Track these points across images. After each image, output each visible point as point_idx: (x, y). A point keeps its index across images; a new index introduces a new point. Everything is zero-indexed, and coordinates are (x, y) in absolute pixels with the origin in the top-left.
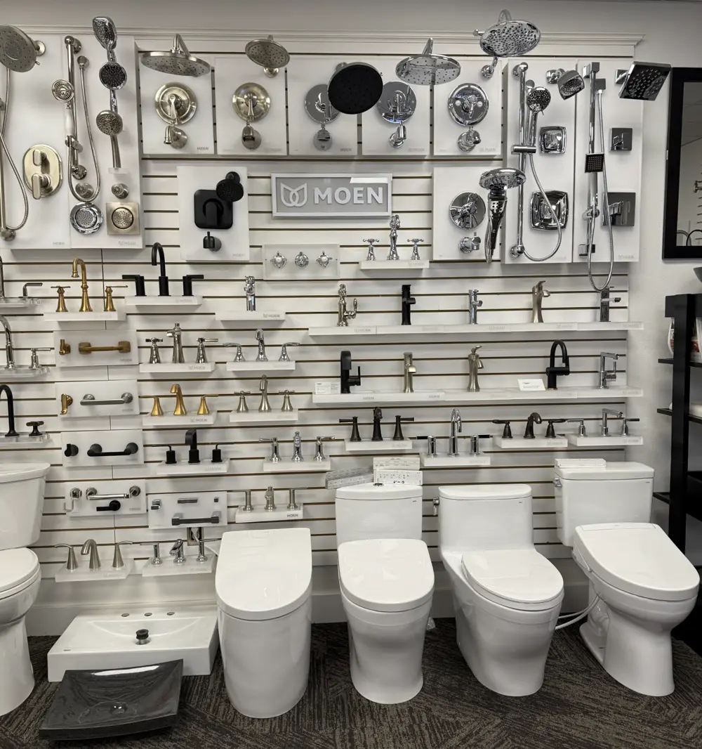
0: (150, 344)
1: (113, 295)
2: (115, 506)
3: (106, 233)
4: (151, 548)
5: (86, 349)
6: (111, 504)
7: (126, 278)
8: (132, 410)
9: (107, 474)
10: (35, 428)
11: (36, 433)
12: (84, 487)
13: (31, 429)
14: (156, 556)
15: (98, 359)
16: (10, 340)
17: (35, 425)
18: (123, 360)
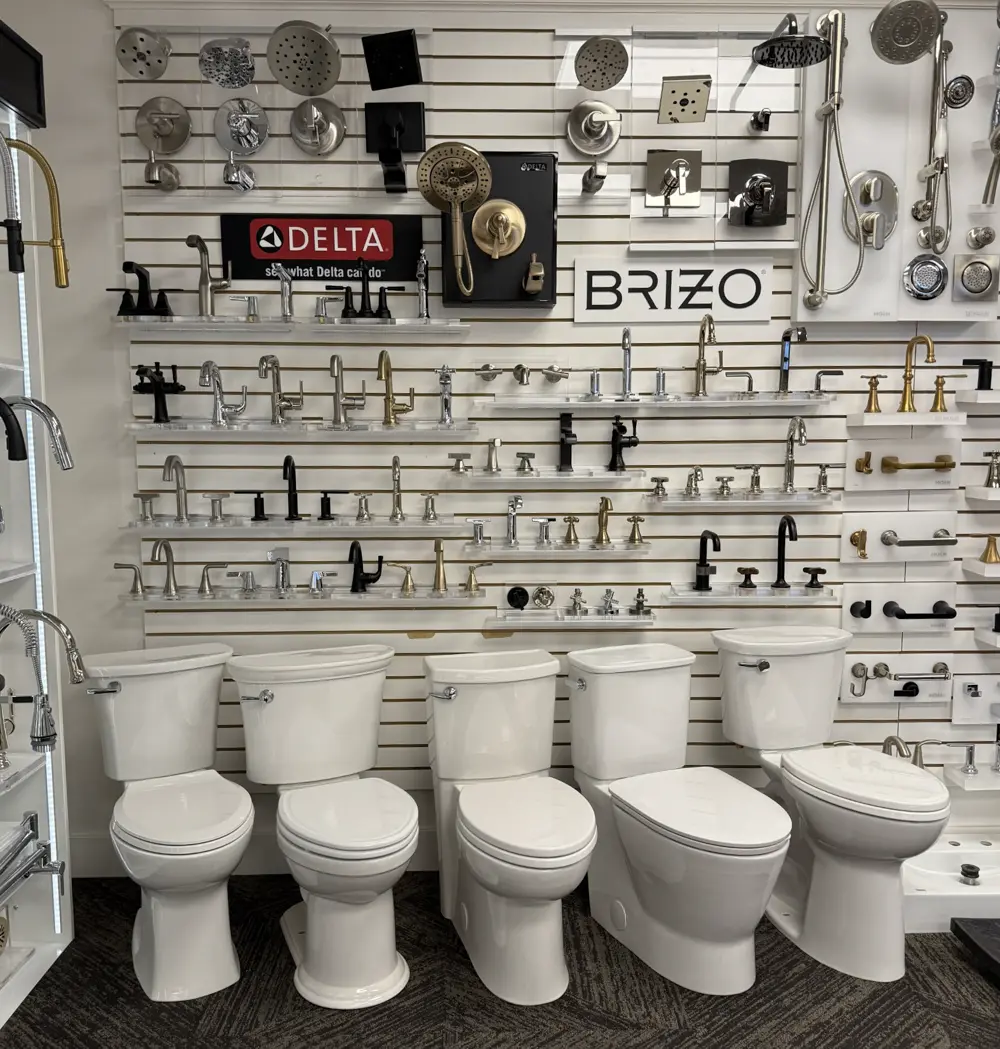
0: (989, 459)
1: (945, 388)
2: (910, 690)
3: (950, 298)
4: (963, 751)
5: (890, 466)
6: (906, 686)
7: (968, 363)
8: (945, 554)
9: (895, 644)
10: (814, 578)
11: (814, 584)
12: (870, 661)
13: (808, 578)
14: (971, 763)
15: (904, 480)
16: (792, 453)
17: (815, 573)
18: (939, 482)
